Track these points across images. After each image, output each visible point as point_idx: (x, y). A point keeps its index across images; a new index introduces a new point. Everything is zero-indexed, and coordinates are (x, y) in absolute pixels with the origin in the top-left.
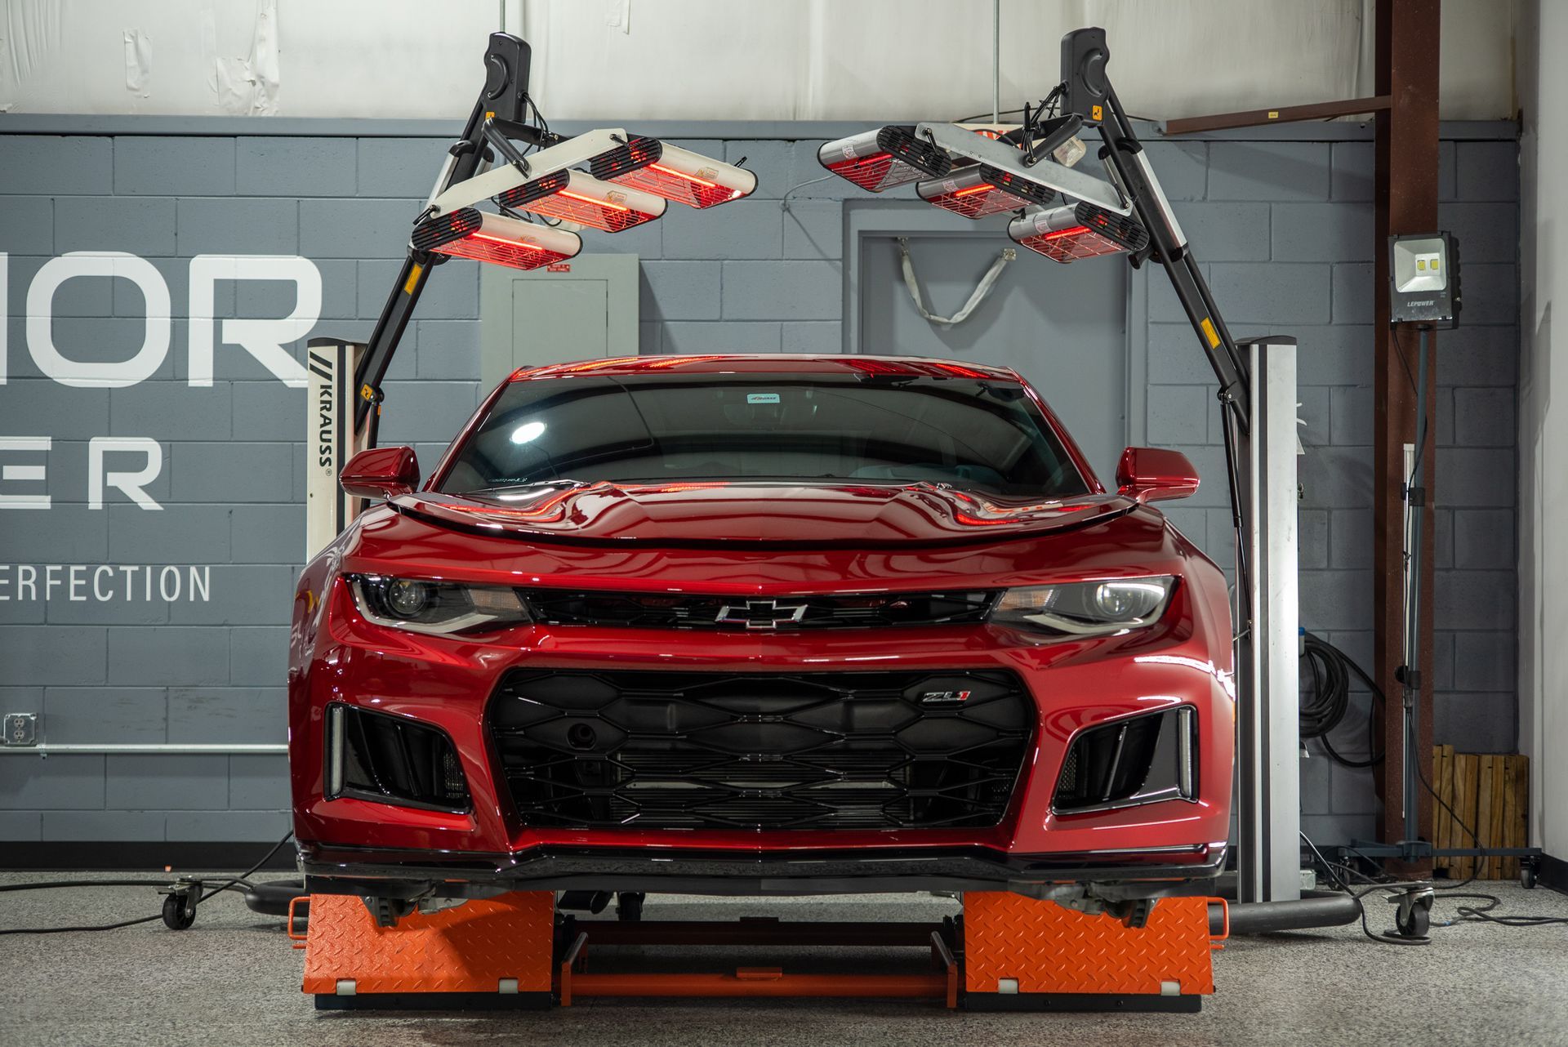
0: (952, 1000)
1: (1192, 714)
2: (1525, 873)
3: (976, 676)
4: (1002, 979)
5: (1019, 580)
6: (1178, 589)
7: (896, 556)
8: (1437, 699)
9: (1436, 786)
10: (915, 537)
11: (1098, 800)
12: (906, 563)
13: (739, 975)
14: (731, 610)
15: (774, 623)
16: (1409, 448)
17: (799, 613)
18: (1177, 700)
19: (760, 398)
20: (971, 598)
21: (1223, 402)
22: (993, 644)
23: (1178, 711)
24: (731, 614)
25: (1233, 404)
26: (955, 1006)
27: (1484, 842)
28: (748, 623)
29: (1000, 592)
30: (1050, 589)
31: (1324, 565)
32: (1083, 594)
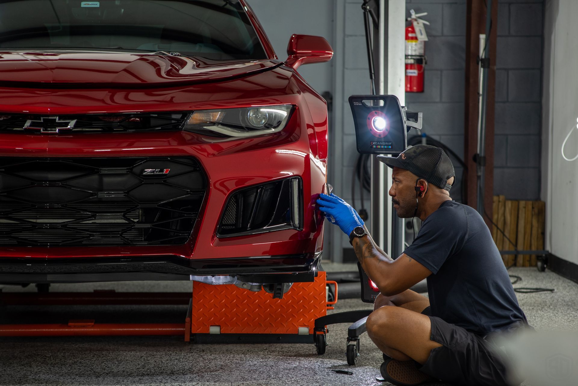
0: (187, 338)
1: (299, 182)
2: (539, 264)
3: (174, 160)
4: (211, 326)
5: (210, 106)
6: (294, 112)
7: (132, 93)
8: (496, 172)
9: (495, 217)
10: (146, 82)
11: (244, 229)
12: (137, 97)
13: (70, 324)
14: (32, 122)
15: (57, 130)
16: (483, 37)
17: (71, 124)
18: (291, 174)
19: (88, 4)
20: (174, 116)
21: (365, 11)
22: (183, 142)
23: (291, 180)
24: (32, 124)
25: (370, 11)
26: (189, 340)
27: (520, 248)
28: (42, 130)
29: (190, 113)
30: (219, 112)
31: (438, 100)
32: (240, 114)
